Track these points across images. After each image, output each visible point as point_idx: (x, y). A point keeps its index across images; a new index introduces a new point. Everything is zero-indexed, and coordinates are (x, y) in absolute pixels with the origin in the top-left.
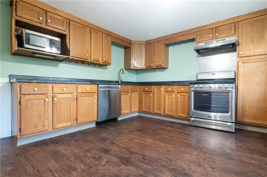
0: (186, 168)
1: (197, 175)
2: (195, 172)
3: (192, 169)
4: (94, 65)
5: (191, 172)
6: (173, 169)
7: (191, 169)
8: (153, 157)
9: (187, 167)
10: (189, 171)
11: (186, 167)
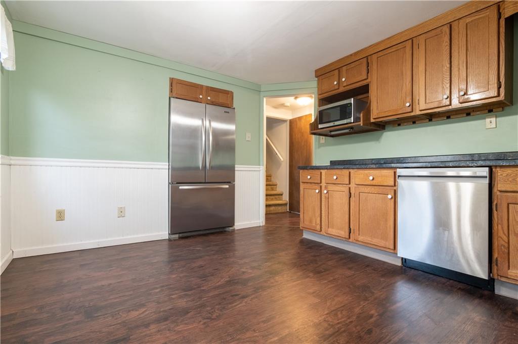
0: (175, 326)
1: (151, 331)
2: (159, 331)
3: (168, 332)
4: (465, 115)
5: (164, 327)
6: (188, 313)
7: (169, 330)
8: (233, 303)
9: (176, 329)
10: (167, 326)
11: (178, 327)
